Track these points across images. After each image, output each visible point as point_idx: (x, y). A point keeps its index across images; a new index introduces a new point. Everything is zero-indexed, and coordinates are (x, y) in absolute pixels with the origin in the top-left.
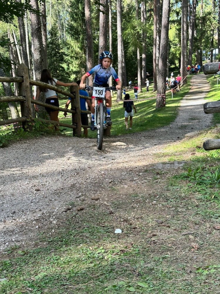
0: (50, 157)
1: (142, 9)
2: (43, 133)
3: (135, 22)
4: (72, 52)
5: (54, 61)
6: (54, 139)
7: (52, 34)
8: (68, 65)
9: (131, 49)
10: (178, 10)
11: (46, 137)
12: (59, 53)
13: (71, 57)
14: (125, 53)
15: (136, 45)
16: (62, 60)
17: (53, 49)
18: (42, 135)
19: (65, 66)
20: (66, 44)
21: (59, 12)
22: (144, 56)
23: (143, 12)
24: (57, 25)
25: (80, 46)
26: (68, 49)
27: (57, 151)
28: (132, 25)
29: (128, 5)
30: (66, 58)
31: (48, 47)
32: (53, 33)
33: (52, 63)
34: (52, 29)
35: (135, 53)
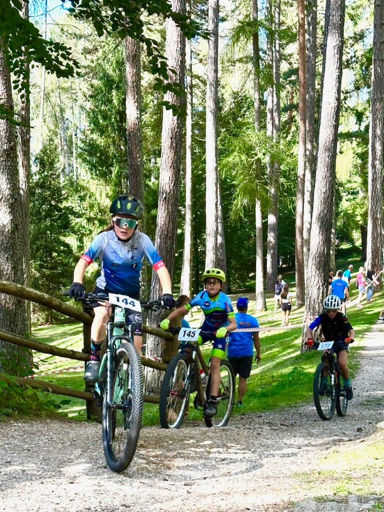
0: (25, 476)
1: (269, 105)
2: (10, 411)
3: (252, 136)
4: (92, 207)
5: (47, 228)
6: (37, 426)
7: (42, 164)
8: (81, 240)
9: (240, 202)
10: (360, 109)
11: (16, 420)
12: (60, 210)
13: (89, 220)
14: (226, 210)
15: (251, 193)
16: (66, 226)
17: (44, 200)
18: (8, 415)
19: (71, 240)
20: (76, 187)
21: (62, 111)
22: (272, 219)
23: (272, 112)
24: (57, 141)
25: (111, 193)
26: (82, 199)
27: (45, 460)
28: (245, 143)
29: (235, 95)
30: (74, 221)
31: (33, 194)
32: (47, 161)
33: (41, 234)
34: (44, 151)
35: (249, 212)
